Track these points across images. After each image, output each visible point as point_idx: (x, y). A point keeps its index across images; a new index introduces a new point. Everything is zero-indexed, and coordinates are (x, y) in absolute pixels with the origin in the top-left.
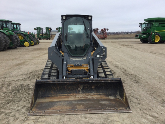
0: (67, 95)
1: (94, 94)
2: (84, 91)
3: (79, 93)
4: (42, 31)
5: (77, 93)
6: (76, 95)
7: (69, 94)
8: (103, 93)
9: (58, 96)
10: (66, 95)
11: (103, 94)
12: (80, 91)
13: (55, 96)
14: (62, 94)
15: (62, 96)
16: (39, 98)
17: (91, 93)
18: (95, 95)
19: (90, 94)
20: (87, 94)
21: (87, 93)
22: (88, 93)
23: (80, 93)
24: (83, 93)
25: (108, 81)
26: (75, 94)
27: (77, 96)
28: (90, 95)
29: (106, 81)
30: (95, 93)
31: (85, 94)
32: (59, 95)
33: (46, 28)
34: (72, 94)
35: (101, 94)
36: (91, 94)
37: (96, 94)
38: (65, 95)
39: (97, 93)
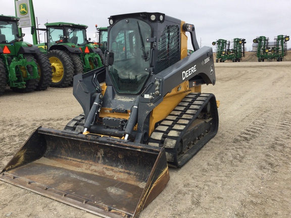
0: (80, 162)
1: (120, 170)
2: (107, 161)
3: (98, 162)
4: (227, 46)
5: (94, 161)
6: (92, 165)
7: (83, 161)
8: (136, 172)
9: (68, 159)
10: (79, 160)
11: (135, 175)
12: (101, 158)
13: (65, 158)
14: (74, 157)
15: (73, 160)
16: (45, 157)
17: (117, 166)
18: (120, 172)
19: (113, 168)
20: (110, 167)
21: (109, 165)
22: (112, 166)
23: (100, 162)
24: (104, 163)
25: (136, 148)
26: (91, 163)
27: (93, 167)
28: (112, 170)
29: (134, 148)
30: (122, 168)
31: (105, 166)
32: (70, 158)
33: (235, 39)
34: (86, 162)
35: (131, 172)
36: (115, 169)
37: (123, 170)
38: (77, 160)
39: (125, 169)
